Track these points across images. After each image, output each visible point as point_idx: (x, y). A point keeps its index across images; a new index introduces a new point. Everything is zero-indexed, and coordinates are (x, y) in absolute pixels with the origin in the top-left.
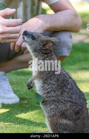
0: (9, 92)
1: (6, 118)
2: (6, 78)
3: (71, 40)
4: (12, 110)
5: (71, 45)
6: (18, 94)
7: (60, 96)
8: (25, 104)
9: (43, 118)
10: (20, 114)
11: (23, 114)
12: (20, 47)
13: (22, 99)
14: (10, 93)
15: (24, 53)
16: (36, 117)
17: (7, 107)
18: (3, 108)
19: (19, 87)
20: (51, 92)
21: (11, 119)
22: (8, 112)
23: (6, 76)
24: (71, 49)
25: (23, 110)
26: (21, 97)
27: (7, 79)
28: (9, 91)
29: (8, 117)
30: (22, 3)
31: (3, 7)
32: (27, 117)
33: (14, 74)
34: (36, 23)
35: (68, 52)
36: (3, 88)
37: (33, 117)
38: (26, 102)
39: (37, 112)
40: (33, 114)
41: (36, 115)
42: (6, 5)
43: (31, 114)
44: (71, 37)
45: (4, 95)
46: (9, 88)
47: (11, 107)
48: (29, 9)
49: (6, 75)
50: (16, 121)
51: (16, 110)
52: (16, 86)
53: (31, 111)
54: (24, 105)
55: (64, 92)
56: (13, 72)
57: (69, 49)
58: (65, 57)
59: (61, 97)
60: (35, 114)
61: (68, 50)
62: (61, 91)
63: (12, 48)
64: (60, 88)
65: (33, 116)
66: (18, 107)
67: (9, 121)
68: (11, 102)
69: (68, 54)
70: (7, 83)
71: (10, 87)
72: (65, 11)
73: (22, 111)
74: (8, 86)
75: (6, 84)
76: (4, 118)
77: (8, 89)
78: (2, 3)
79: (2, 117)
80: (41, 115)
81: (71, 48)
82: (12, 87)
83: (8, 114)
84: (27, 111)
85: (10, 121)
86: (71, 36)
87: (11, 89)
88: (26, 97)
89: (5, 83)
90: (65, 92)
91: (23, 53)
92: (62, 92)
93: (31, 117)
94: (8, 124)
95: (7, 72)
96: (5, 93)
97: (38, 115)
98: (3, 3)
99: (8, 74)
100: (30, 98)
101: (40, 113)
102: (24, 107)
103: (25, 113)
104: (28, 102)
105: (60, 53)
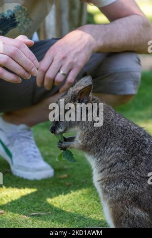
0: (36, 159)
1: (32, 204)
2: (30, 136)
3: (139, 67)
4: (42, 190)
5: (139, 75)
6: (50, 162)
7: (133, 169)
8: (64, 179)
9: (96, 203)
10: (56, 196)
11: (60, 196)
12: (54, 80)
13: (57, 171)
14: (37, 161)
15: (60, 91)
16: (83, 201)
17: (33, 185)
18: (27, 187)
19: (52, 149)
20: (116, 163)
21: (41, 206)
22: (36, 193)
23: (30, 132)
24: (139, 83)
25: (60, 190)
26: (57, 167)
27: (32, 138)
28: (35, 157)
29: (35, 202)
30: (54, 7)
31: (22, 13)
32: (67, 202)
33: (43, 127)
34: (80, 40)
35: (134, 89)
36: (26, 152)
37: (78, 201)
38: (66, 176)
39: (84, 193)
40: (78, 196)
41: (83, 198)
42: (26, 10)
43: (74, 196)
44: (139, 62)
45: (27, 165)
46: (36, 152)
47: (40, 184)
48: (65, 16)
49: (29, 130)
50: (50, 209)
51: (49, 190)
52: (47, 147)
53: (74, 192)
54: (62, 181)
55: (139, 163)
56: (42, 124)
57: (136, 82)
58: (130, 96)
59: (135, 172)
60: (81, 196)
61: (134, 84)
62: (133, 159)
63: (38, 84)
64: (132, 155)
65: (78, 199)
66: (52, 185)
67: (37, 209)
68: (39, 176)
69: (134, 92)
70: (32, 143)
71: (37, 150)
72: (127, 18)
73: (59, 193)
74: (33, 149)
75: (30, 146)
76: (29, 204)
77: (35, 154)
78: (21, 7)
79: (26, 203)
80: (92, 197)
81: (140, 80)
82: (40, 150)
83: (34, 198)
84: (67, 191)
85: (39, 209)
86: (139, 60)
87: (38, 154)
88: (66, 167)
89: (28, 143)
90: (142, 161)
91: (58, 92)
92: (136, 161)
93: (75, 202)
94: (36, 215)
95: (31, 124)
96: (29, 161)
97: (87, 198)
98: (23, 7)
99: (32, 129)
100: (71, 169)
101: (89, 193)
102: (61, 184)
103: (65, 194)
104: (69, 176)
105: (122, 90)
